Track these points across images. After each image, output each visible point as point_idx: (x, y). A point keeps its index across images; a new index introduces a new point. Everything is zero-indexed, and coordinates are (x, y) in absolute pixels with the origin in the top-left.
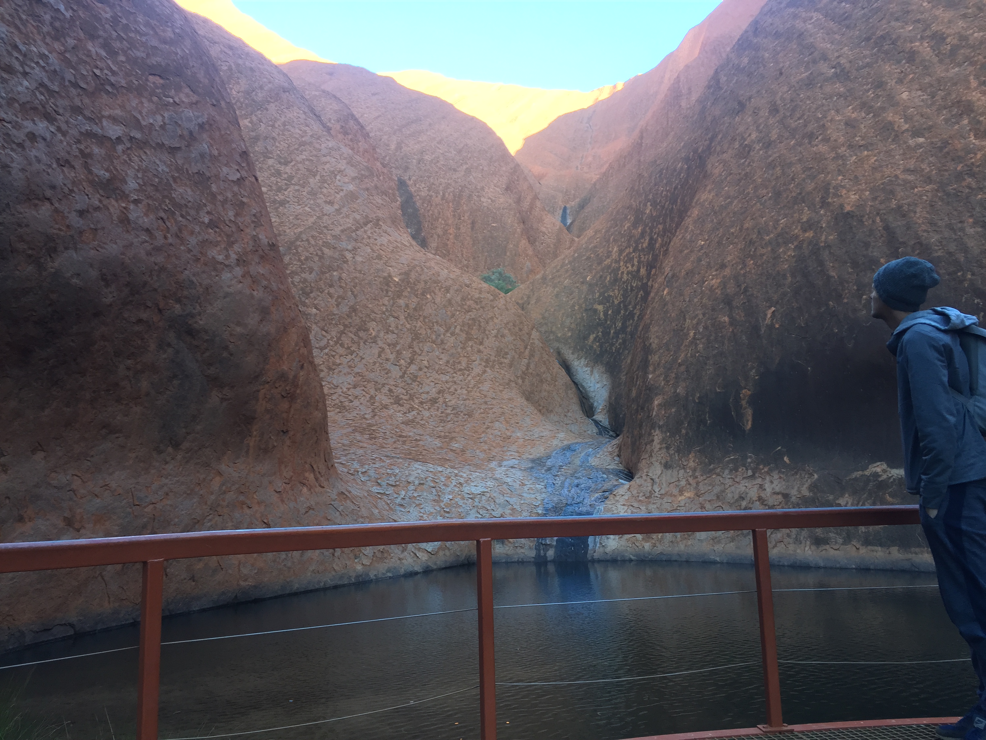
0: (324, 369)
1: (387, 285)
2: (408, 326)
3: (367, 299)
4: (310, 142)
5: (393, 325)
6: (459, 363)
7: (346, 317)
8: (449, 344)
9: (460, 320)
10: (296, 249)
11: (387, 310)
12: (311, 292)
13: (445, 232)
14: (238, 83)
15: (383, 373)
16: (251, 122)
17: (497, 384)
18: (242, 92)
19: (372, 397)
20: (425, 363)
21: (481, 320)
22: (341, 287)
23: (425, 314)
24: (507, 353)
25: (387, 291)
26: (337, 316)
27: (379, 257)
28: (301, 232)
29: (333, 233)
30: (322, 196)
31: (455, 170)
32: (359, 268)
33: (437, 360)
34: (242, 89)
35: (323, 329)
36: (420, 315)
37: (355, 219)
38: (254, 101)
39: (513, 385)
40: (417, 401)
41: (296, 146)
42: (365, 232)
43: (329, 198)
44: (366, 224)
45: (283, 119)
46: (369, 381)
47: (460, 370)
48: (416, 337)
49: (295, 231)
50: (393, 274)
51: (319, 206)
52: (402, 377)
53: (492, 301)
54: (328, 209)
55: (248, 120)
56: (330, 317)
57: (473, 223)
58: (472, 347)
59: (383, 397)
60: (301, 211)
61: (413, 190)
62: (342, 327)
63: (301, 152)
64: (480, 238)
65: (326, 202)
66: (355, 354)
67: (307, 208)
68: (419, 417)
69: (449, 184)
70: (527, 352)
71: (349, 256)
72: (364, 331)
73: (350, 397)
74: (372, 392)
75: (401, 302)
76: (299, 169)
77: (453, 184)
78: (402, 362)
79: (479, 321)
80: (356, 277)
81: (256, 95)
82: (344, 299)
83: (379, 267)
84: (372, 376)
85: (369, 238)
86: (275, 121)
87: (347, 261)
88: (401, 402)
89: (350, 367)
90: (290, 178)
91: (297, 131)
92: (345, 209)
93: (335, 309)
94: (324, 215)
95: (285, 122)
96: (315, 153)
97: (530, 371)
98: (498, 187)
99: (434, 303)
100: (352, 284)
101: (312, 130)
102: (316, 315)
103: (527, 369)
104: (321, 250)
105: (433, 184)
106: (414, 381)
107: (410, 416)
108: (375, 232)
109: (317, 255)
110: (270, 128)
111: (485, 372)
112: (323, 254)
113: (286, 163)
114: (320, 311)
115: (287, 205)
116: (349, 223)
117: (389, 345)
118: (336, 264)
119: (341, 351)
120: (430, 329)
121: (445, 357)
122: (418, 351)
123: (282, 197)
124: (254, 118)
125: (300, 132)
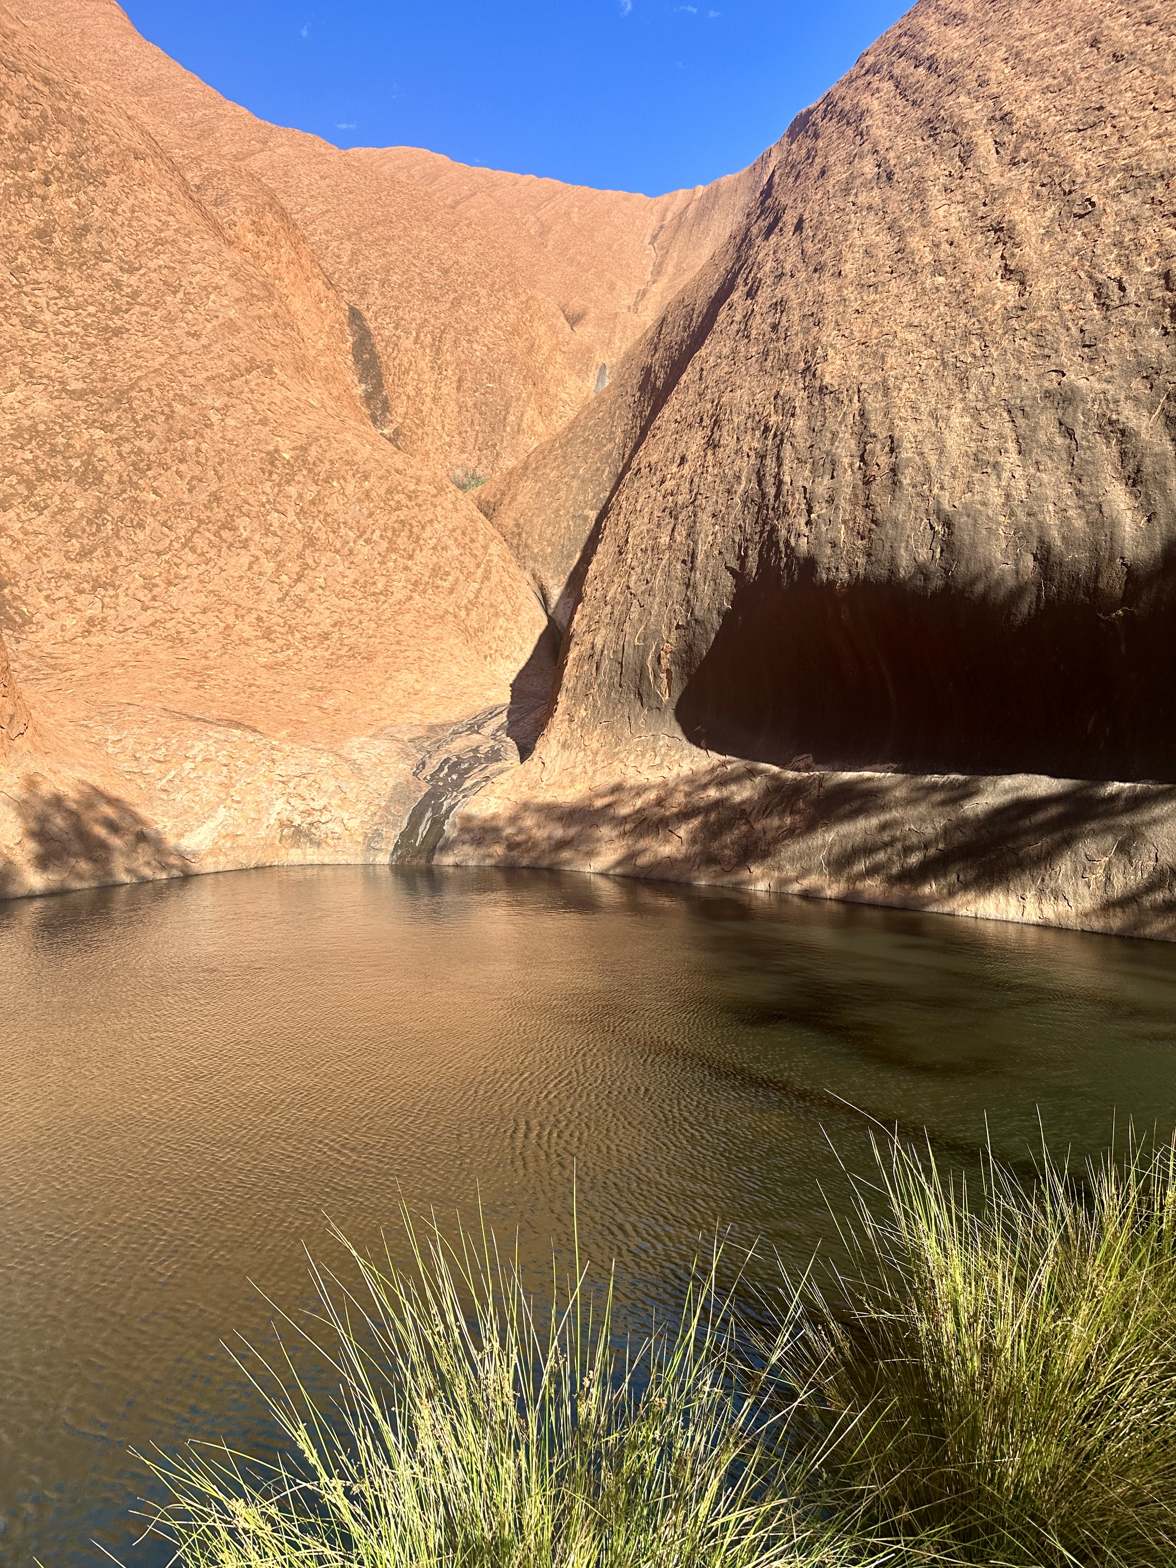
0: (160, 583)
1: (272, 464)
2: (299, 526)
3: (239, 484)
4: (174, 241)
5: (276, 524)
6: (374, 583)
7: (202, 507)
8: (360, 556)
9: (382, 522)
10: (130, 401)
11: (268, 501)
12: (149, 469)
13: (418, 391)
14: (58, 140)
15: (252, 592)
16: (78, 203)
17: (425, 616)
18: (64, 154)
19: (227, 627)
20: (321, 580)
21: (414, 523)
22: (198, 463)
23: (328, 510)
24: (447, 574)
25: (271, 473)
26: (188, 507)
27: (264, 422)
28: (140, 378)
29: (193, 381)
30: (184, 325)
31: (436, 299)
32: (230, 437)
33: (339, 579)
34: (64, 150)
35: (164, 524)
36: (319, 512)
37: (231, 362)
38: (81, 168)
39: (450, 618)
40: (298, 635)
41: (150, 245)
42: (247, 382)
43: (195, 328)
44: (249, 371)
45: (131, 201)
46: (228, 604)
47: (374, 594)
48: (311, 542)
49: (132, 375)
50: (281, 448)
51: (175, 338)
52: (280, 600)
53: (435, 496)
54: (191, 344)
55: (74, 199)
56: (177, 507)
57: (460, 381)
58: (395, 561)
59: (246, 628)
60: (145, 345)
61: (372, 326)
62: (195, 524)
63: (159, 253)
64: (470, 404)
65: (188, 334)
66: (212, 563)
67: (156, 342)
68: (296, 659)
69: (426, 320)
70: (480, 572)
71: (215, 417)
72: (230, 530)
73: (193, 626)
74: (231, 620)
75: (292, 490)
76: (151, 281)
77: (432, 321)
78: (284, 578)
79: (410, 525)
80: (223, 450)
81: (87, 160)
82: (201, 481)
83: (262, 436)
84: (234, 596)
85: (252, 391)
86: (117, 204)
87: (212, 424)
88: (272, 636)
89: (201, 582)
90: (135, 294)
91: (153, 221)
92: (218, 345)
93: (185, 496)
94: (181, 353)
95: (133, 205)
96: (179, 257)
97: (481, 600)
98: (500, 328)
99: (343, 494)
100: (217, 460)
101: (178, 221)
102: (154, 503)
103: (477, 597)
104: (169, 405)
105: (402, 319)
106: (298, 606)
107: (281, 657)
108: (264, 383)
109: (162, 413)
110: (108, 214)
111: (410, 598)
112: (173, 412)
113: (132, 271)
114: (161, 497)
115: (125, 336)
116: (223, 367)
117: (267, 552)
118: (192, 429)
119: (191, 557)
120: (334, 532)
121: (352, 575)
122: (310, 562)
123: (120, 323)
124: (83, 198)
125: (159, 224)
